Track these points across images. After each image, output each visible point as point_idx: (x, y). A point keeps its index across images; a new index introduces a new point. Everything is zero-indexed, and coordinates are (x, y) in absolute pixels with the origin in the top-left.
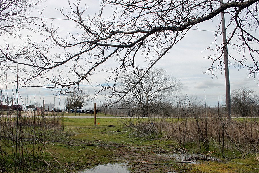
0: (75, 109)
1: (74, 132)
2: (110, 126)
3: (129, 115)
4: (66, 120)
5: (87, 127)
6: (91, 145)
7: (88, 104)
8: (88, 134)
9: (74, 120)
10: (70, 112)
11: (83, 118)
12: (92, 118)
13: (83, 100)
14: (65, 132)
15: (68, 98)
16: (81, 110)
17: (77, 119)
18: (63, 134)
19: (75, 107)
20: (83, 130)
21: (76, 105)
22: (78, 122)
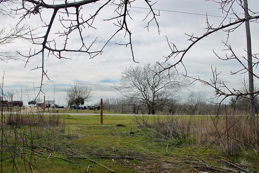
0: (77, 105)
1: (77, 134)
2: (119, 125)
3: (134, 112)
4: (68, 117)
5: (92, 127)
6: (104, 158)
7: (90, 100)
8: (95, 136)
9: (77, 117)
10: (72, 109)
11: (86, 116)
12: (96, 116)
13: (85, 96)
14: (66, 134)
15: (70, 93)
16: (83, 106)
17: (79, 116)
18: (64, 136)
19: (77, 103)
20: (88, 130)
21: (78, 100)
22: (81, 120)
